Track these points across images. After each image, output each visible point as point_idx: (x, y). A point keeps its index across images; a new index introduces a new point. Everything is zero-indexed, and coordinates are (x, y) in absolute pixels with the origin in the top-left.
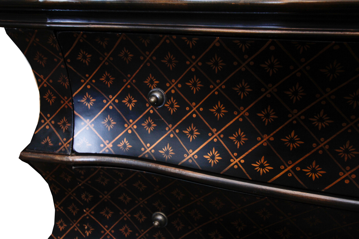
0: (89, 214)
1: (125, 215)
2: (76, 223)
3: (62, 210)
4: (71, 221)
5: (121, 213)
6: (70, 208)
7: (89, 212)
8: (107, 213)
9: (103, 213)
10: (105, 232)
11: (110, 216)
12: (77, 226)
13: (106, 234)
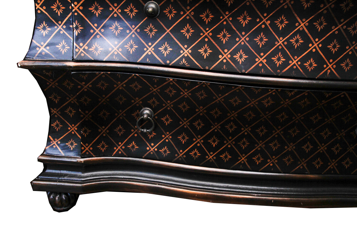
0: (77, 10)
1: (115, 10)
2: (61, 25)
3: (44, 11)
4: (56, 23)
5: (111, 9)
6: (54, 7)
7: (77, 7)
8: (96, 9)
9: (92, 9)
10: (95, 31)
11: (100, 13)
12: (63, 28)
13: (95, 33)
